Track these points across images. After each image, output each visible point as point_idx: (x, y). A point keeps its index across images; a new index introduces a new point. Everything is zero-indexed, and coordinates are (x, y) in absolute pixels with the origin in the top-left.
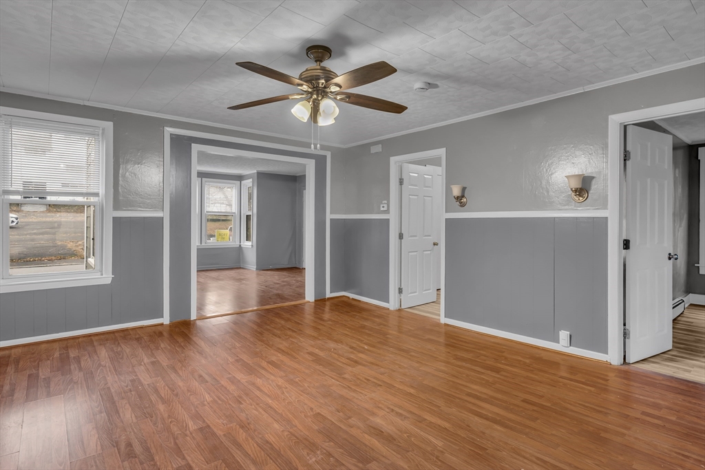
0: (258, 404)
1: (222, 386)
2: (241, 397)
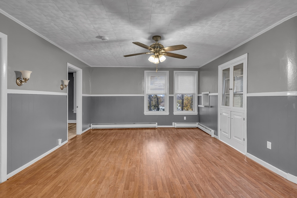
0: (176, 166)
1: (188, 179)
2: (181, 171)
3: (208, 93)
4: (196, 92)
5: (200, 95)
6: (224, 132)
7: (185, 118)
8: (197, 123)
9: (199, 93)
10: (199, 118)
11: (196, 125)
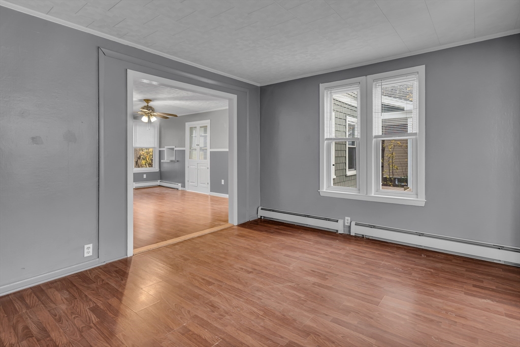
3: (174, 147)
4: (156, 145)
5: (161, 149)
6: (191, 182)
7: (145, 176)
8: (159, 181)
9: (160, 147)
10: (161, 175)
11: (158, 183)
